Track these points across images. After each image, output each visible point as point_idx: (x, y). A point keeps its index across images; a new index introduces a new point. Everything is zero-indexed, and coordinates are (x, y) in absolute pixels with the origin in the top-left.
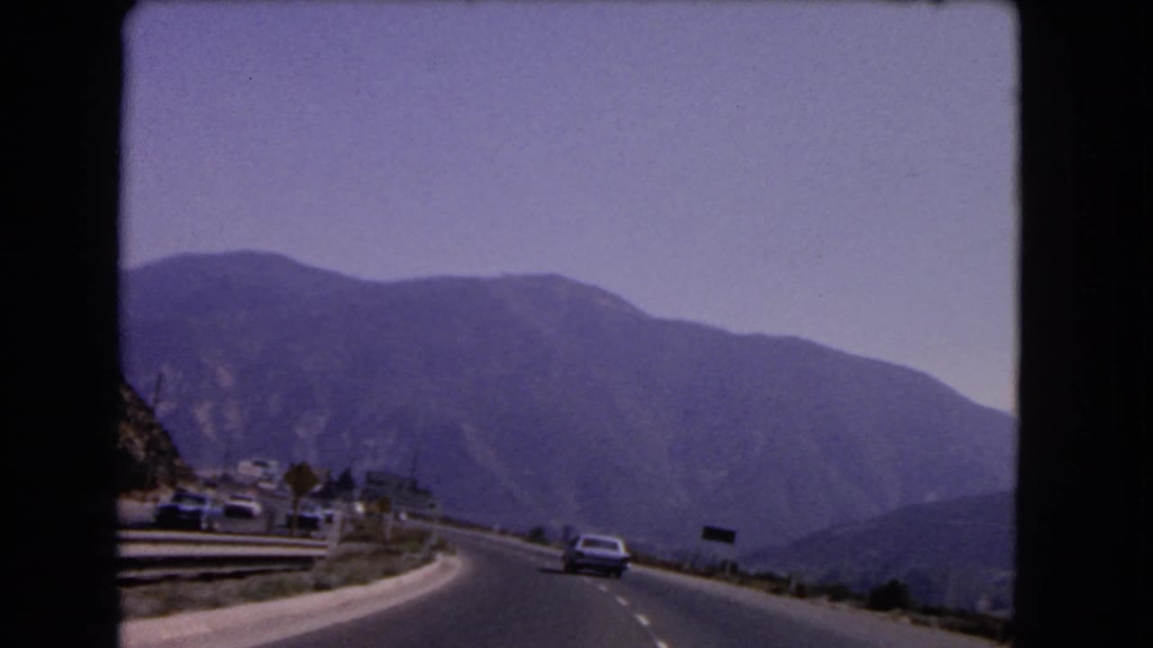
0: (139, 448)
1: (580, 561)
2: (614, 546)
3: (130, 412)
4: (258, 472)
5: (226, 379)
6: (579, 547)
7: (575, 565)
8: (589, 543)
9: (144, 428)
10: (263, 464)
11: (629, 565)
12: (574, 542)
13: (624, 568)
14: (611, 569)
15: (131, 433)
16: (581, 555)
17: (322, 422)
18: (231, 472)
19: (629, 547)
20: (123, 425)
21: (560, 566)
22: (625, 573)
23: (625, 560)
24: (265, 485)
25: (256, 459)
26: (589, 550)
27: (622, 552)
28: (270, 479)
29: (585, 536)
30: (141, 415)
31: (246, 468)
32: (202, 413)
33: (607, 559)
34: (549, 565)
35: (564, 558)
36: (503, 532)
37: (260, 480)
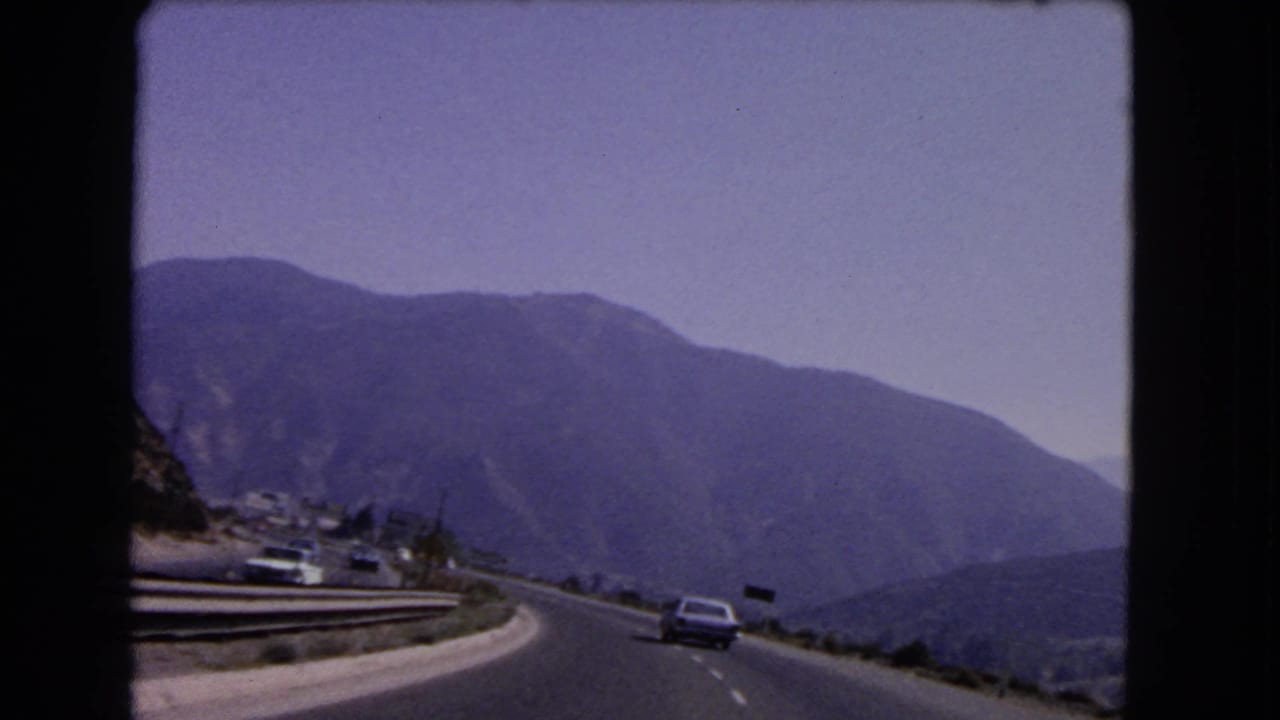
0: (156, 481)
1: (678, 628)
2: (721, 612)
3: (143, 440)
4: (267, 505)
5: (224, 398)
6: (681, 613)
7: (677, 633)
8: (690, 608)
9: (156, 457)
10: (270, 497)
11: (739, 635)
12: (673, 605)
13: (734, 638)
14: (716, 639)
15: (146, 464)
16: (682, 621)
17: (329, 449)
18: (237, 504)
19: (739, 614)
20: (139, 455)
21: (658, 635)
22: (733, 644)
23: (734, 629)
24: (273, 520)
25: (262, 491)
26: (691, 617)
27: (731, 619)
28: (280, 513)
29: (687, 599)
30: (154, 442)
31: (254, 501)
32: (196, 436)
33: (711, 627)
34: (642, 630)
35: (663, 624)
36: (537, 580)
37: (270, 514)
